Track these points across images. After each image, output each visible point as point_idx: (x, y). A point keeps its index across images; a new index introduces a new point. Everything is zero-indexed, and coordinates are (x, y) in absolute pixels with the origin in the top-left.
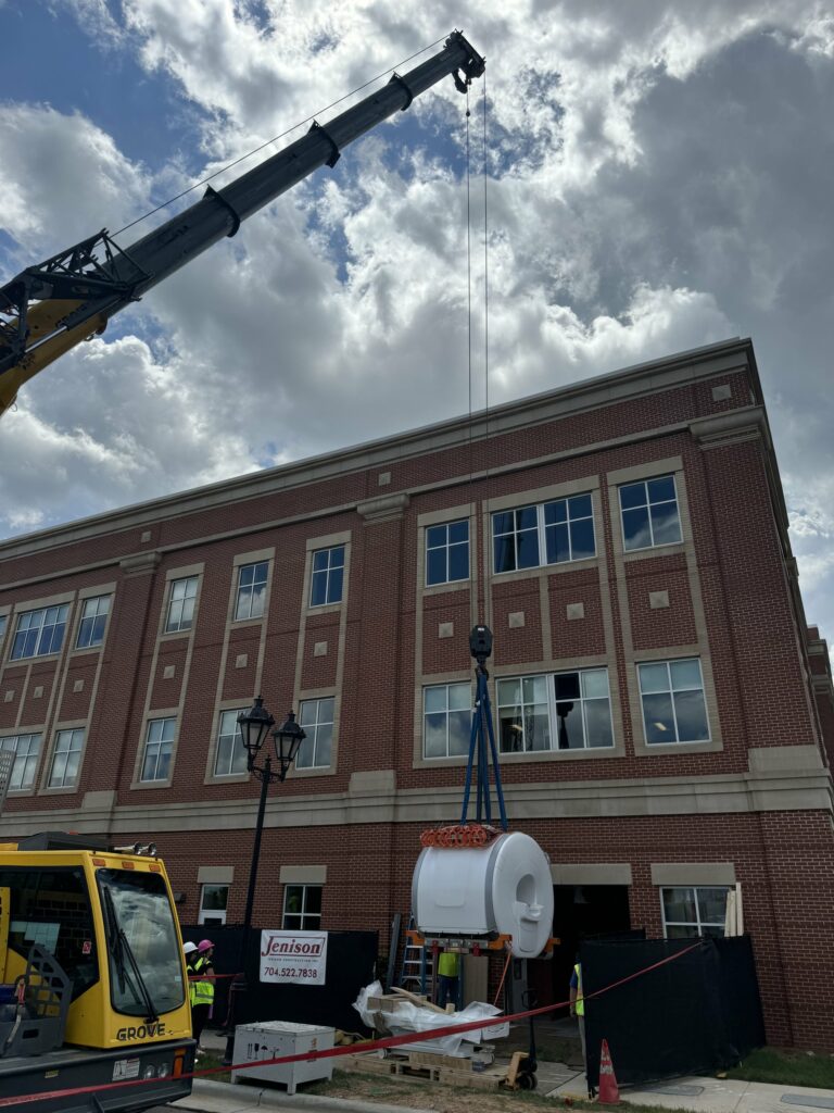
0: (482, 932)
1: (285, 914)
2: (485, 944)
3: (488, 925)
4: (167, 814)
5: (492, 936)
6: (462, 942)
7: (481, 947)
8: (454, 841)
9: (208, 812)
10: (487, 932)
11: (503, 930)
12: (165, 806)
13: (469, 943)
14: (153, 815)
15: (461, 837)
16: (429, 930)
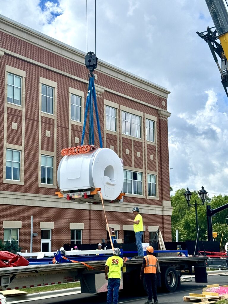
0: (87, 188)
2: (89, 193)
3: (90, 185)
5: (91, 189)
6: (79, 193)
7: (87, 194)
8: (76, 152)
10: (90, 187)
11: (97, 186)
13: (82, 193)
15: (79, 150)
16: (65, 190)
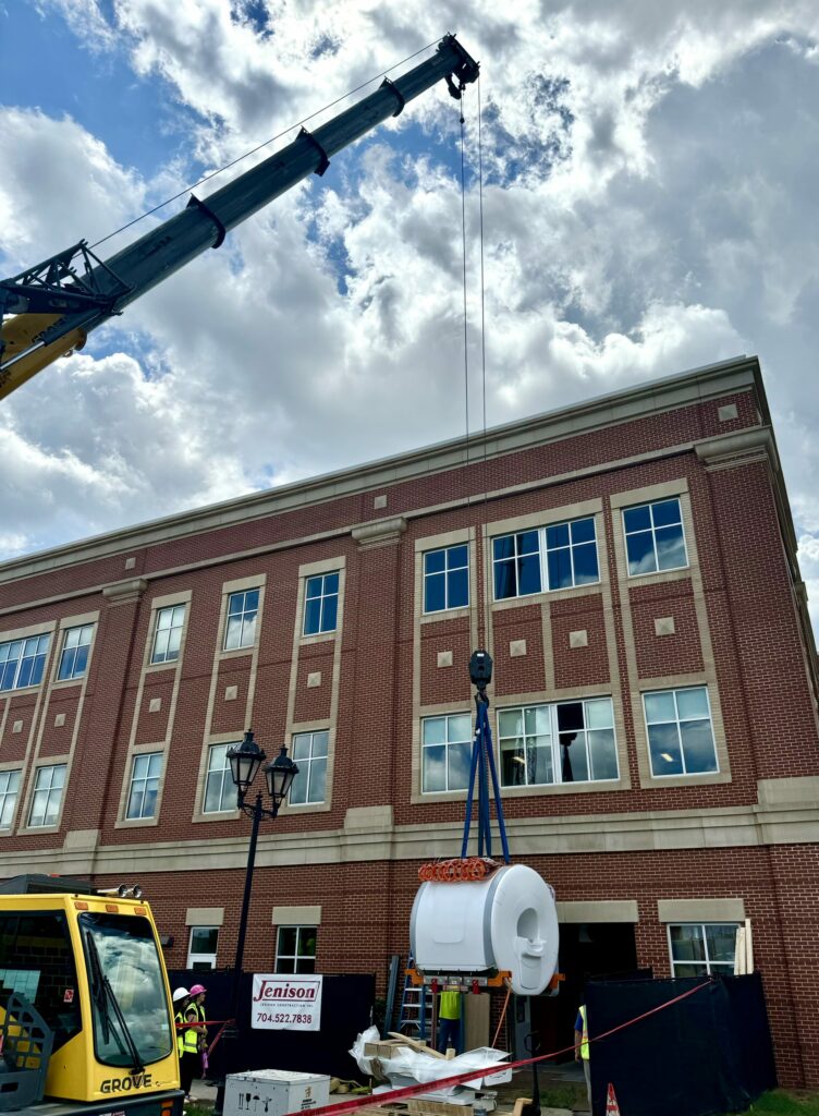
0: (481, 968)
1: (277, 957)
2: (484, 981)
3: (487, 962)
4: (153, 854)
5: (491, 972)
6: (461, 979)
7: (481, 984)
8: (452, 875)
9: (196, 851)
10: (486, 968)
11: (502, 966)
12: (152, 845)
13: (468, 980)
14: (138, 854)
15: (459, 871)
16: (428, 968)
